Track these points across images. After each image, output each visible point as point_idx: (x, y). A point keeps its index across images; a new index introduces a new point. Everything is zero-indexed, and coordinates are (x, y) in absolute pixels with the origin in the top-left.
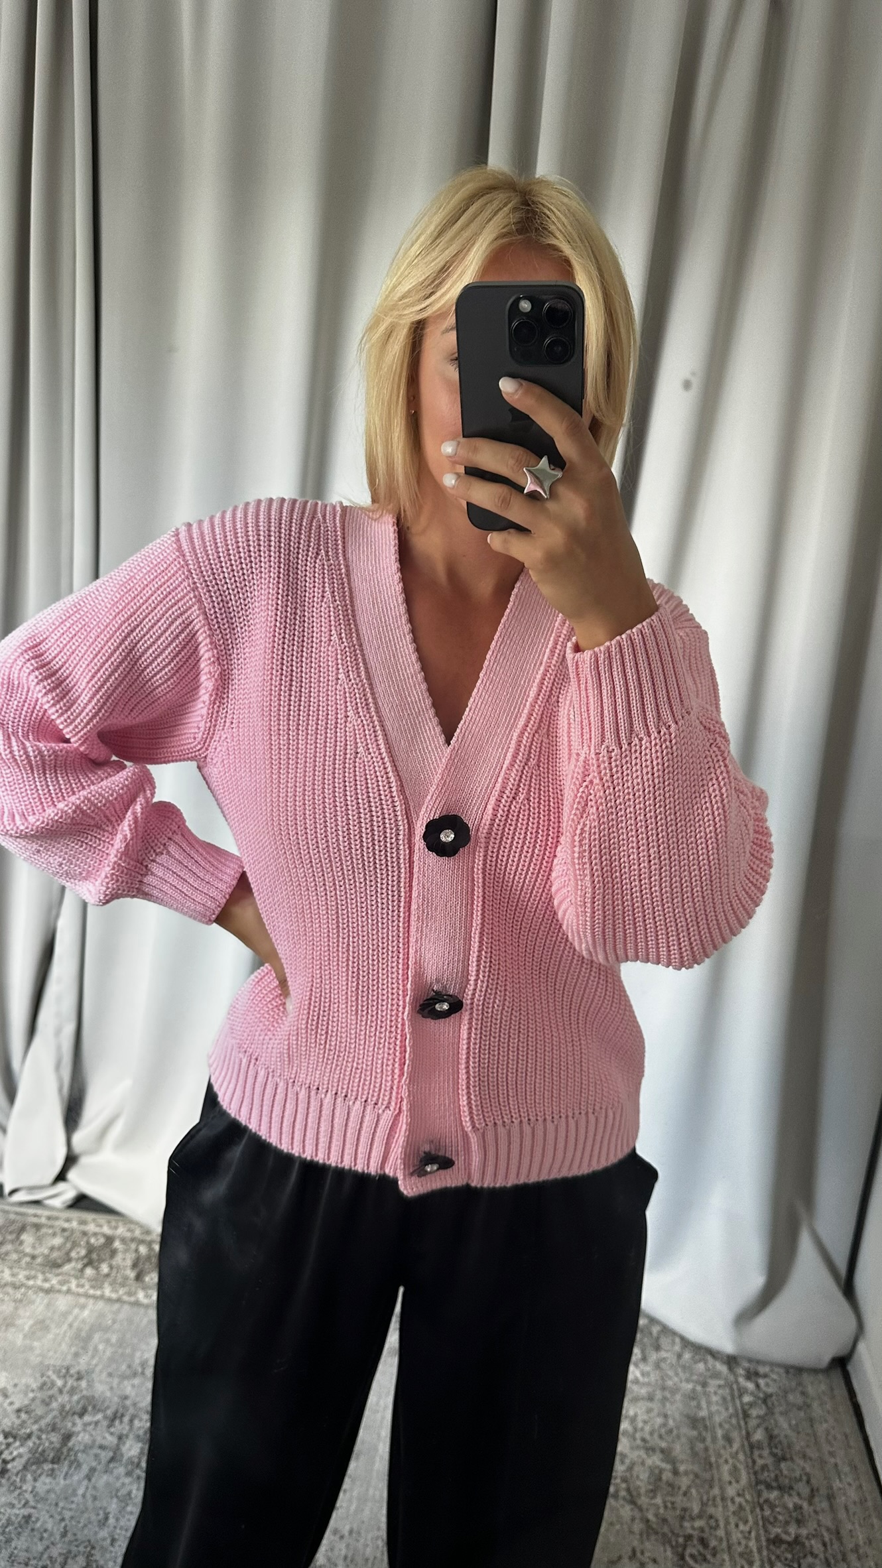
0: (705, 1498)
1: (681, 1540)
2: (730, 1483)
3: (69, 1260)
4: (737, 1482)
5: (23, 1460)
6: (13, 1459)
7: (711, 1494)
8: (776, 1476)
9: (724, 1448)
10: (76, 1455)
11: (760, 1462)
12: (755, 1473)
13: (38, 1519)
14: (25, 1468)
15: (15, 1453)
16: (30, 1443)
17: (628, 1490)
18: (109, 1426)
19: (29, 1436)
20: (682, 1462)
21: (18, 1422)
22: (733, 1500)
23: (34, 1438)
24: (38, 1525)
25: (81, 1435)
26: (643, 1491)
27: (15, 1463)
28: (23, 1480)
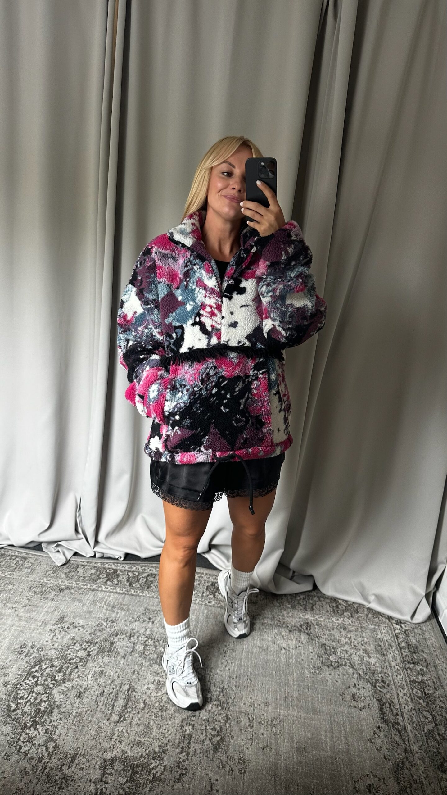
0: (383, 666)
1: (374, 681)
2: (393, 661)
3: (100, 578)
4: (396, 661)
5: (96, 651)
6: (92, 651)
7: (385, 664)
8: (412, 659)
9: (389, 649)
10: (117, 649)
11: (404, 654)
12: (403, 658)
13: (106, 672)
14: (97, 654)
15: (92, 649)
16: (98, 645)
17: (350, 663)
18: (129, 640)
19: (97, 643)
20: (372, 653)
21: (91, 638)
22: (394, 667)
23: (98, 643)
24: (107, 674)
25: (118, 642)
26: (356, 663)
27: (93, 652)
28: (98, 658)
